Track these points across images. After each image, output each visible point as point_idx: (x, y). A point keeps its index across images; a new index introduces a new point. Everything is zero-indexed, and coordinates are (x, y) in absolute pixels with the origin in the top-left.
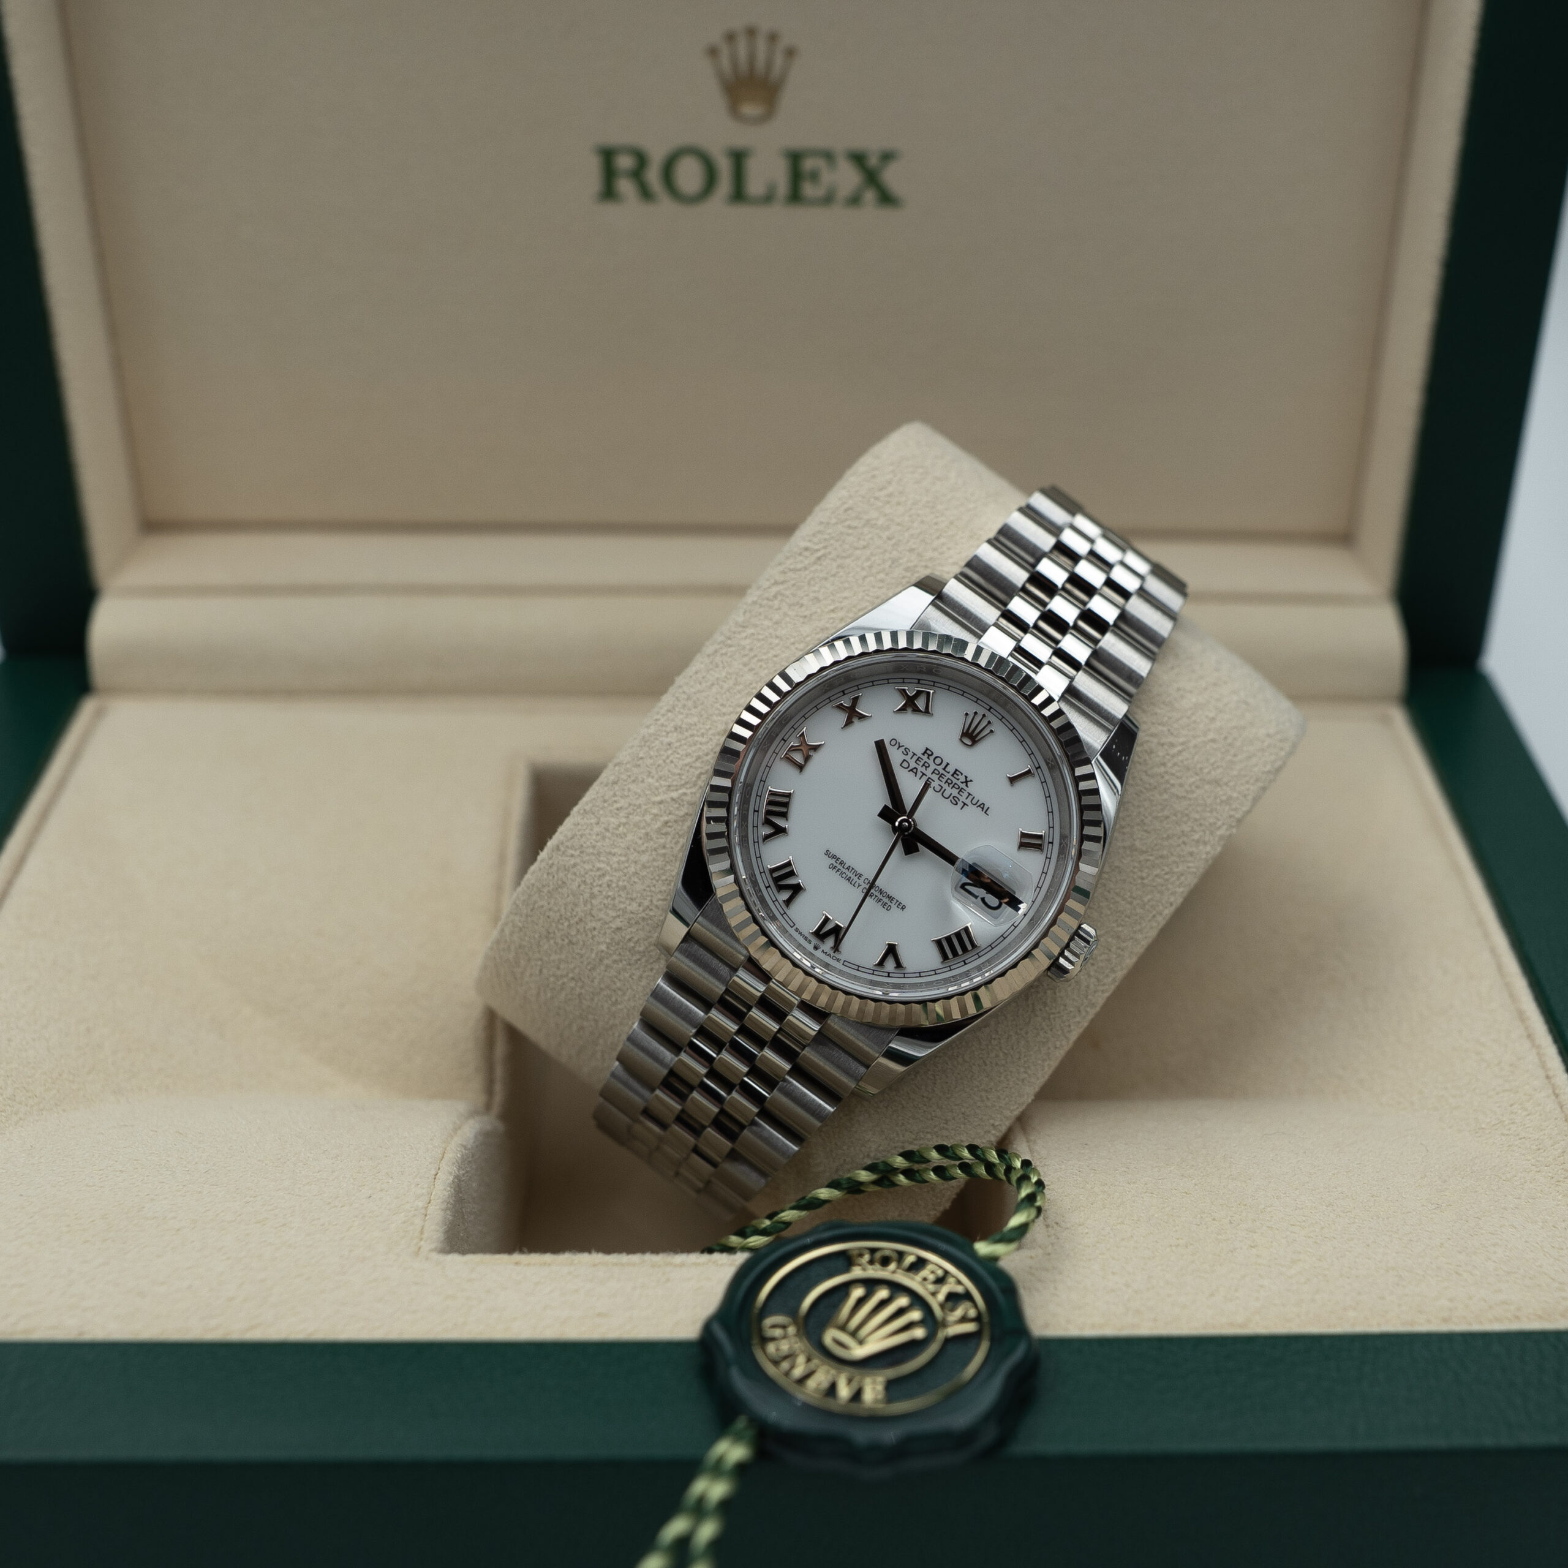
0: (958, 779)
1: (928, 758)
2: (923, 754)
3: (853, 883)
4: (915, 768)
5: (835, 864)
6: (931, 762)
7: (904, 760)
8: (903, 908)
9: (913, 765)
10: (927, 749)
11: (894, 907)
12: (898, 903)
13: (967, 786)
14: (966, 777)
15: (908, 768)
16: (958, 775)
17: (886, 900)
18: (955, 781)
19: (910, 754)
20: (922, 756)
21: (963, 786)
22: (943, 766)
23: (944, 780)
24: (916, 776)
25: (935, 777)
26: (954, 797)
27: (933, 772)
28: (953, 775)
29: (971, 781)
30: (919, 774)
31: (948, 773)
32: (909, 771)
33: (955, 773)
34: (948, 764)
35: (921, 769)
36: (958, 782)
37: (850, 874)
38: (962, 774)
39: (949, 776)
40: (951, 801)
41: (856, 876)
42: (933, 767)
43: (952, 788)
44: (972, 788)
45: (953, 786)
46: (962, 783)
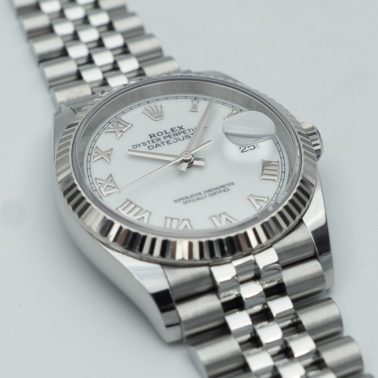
0: (177, 130)
1: (155, 137)
2: (151, 138)
3: (201, 198)
4: (156, 144)
5: (185, 201)
6: (158, 137)
7: (148, 147)
8: (232, 184)
9: (154, 145)
10: (150, 135)
11: (229, 187)
12: (228, 185)
13: (183, 129)
14: (178, 127)
15: (154, 147)
16: (174, 130)
17: (223, 189)
18: (177, 132)
19: (147, 143)
20: (152, 139)
21: (182, 130)
22: (164, 133)
23: (173, 136)
24: (161, 146)
25: (168, 139)
26: (185, 136)
27: (165, 138)
28: (173, 132)
29: (182, 126)
30: (161, 144)
31: (170, 133)
32: (156, 147)
33: (172, 130)
34: (165, 131)
35: (159, 142)
36: (178, 131)
37: (196, 197)
38: (175, 128)
39: (172, 133)
40: (186, 138)
41: (198, 195)
42: (162, 138)
43: (180, 135)
44: (186, 127)
45: (179, 134)
46: (180, 130)
